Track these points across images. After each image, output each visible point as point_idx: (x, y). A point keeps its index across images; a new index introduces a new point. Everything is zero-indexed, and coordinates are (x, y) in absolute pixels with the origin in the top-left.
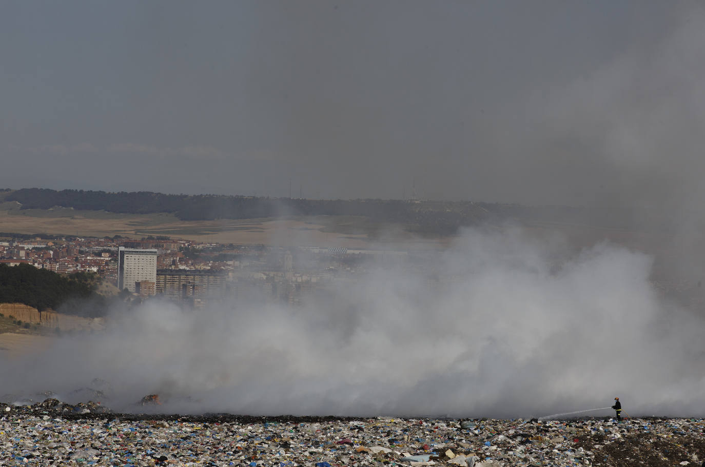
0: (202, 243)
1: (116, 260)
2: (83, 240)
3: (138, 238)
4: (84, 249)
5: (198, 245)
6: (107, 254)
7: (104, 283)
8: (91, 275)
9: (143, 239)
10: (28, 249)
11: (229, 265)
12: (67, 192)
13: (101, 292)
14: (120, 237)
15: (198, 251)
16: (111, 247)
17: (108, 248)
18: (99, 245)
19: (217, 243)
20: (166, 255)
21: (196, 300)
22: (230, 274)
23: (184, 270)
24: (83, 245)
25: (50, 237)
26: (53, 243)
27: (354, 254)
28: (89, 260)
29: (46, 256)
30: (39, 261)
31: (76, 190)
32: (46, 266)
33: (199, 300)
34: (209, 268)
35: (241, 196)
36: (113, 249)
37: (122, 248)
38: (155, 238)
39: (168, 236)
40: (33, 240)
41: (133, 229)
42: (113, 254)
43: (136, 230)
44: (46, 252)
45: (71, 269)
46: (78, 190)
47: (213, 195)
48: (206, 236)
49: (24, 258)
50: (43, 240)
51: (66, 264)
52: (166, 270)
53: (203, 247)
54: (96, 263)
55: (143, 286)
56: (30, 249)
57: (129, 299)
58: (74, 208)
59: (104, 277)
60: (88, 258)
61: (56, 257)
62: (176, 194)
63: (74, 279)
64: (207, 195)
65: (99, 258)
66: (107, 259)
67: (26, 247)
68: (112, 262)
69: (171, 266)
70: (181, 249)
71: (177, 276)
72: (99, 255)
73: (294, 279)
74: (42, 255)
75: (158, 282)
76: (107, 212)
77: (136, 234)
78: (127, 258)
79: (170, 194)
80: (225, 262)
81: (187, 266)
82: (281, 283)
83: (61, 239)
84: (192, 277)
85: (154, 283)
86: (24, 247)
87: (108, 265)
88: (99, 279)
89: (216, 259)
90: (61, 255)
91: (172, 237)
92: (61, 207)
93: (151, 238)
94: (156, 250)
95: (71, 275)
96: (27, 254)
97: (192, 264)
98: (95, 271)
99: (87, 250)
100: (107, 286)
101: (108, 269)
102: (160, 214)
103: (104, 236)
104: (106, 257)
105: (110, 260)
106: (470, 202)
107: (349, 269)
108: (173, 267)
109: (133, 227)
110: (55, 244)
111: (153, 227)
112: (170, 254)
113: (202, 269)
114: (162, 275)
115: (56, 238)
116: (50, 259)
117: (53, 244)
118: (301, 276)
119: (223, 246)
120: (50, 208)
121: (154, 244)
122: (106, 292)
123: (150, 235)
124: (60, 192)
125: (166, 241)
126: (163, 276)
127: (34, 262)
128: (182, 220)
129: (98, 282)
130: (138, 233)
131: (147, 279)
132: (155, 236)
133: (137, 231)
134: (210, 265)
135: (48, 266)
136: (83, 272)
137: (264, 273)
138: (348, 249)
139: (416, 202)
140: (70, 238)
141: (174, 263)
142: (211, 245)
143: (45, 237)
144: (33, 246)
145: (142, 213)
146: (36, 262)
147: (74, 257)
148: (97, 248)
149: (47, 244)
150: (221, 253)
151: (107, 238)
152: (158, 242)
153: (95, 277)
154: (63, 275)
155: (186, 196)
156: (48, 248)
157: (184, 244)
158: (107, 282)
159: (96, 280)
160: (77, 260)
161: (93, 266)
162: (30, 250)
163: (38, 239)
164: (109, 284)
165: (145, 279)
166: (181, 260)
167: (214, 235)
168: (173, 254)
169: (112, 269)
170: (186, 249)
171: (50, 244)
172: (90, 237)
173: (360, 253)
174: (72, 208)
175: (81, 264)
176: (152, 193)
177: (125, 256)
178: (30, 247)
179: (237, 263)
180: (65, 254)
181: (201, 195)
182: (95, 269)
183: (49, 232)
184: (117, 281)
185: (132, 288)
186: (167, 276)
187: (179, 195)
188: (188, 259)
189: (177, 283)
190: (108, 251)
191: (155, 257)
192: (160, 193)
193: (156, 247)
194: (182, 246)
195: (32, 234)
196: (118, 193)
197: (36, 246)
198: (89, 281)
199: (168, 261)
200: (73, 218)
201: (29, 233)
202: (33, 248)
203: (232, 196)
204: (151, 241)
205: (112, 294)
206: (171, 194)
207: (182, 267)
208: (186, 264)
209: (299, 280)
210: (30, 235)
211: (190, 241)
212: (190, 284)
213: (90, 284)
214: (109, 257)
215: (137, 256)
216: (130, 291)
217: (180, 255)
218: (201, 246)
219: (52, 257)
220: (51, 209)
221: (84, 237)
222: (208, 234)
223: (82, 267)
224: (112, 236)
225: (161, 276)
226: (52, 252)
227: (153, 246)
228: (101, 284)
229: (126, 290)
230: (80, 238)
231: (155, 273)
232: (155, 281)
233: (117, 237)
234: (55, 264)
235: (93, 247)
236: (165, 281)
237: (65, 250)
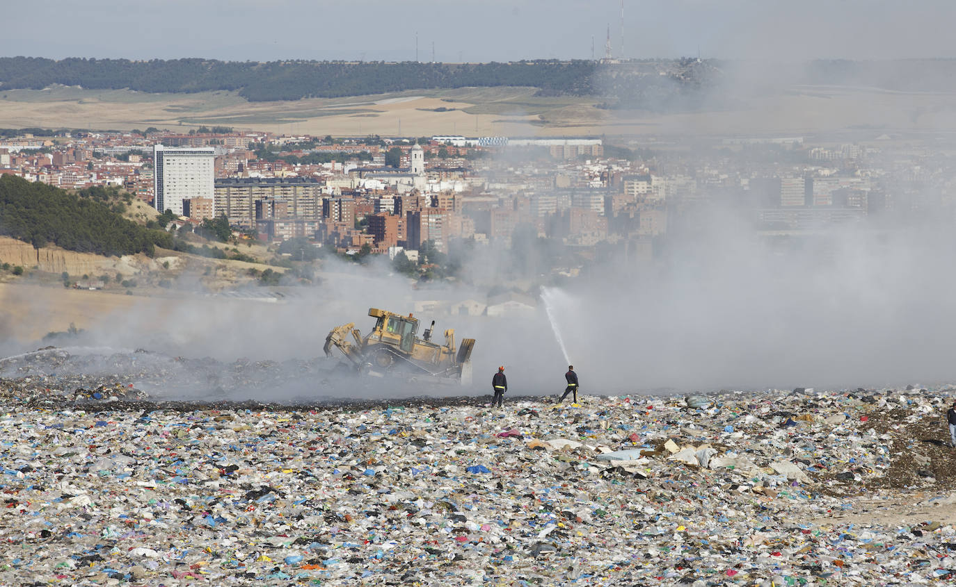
0: (283, 136)
1: (151, 167)
2: (98, 135)
3: (185, 131)
4: (99, 149)
5: (278, 139)
6: (138, 158)
7: (135, 203)
8: (114, 191)
9: (192, 132)
10: (13, 153)
11: (327, 169)
12: (70, 62)
13: (131, 216)
14: (155, 130)
15: (276, 148)
16: (142, 145)
17: (138, 148)
18: (123, 142)
19: (305, 136)
20: (228, 156)
21: (277, 225)
22: (328, 183)
23: (258, 180)
24: (99, 144)
25: (49, 133)
26: (52, 141)
27: (518, 146)
28: (110, 166)
29: (41, 163)
30: (32, 170)
31: (84, 59)
32: (43, 178)
33: (282, 225)
34: (297, 174)
35: (340, 61)
36: (146, 149)
37: (159, 148)
38: (210, 129)
39: (230, 126)
40: (21, 138)
41: (175, 117)
42: (145, 157)
43: (180, 118)
44: (43, 156)
45: (82, 182)
46: (88, 59)
47: (298, 61)
48: (289, 125)
49: (9, 167)
50: (37, 138)
51: (74, 174)
52: (228, 181)
53: (285, 142)
54: (120, 172)
55: (193, 205)
56: (18, 152)
57: (174, 226)
58: (82, 86)
59: (134, 194)
60: (108, 163)
61: (57, 164)
62: (240, 62)
63: (88, 197)
64: (288, 61)
65: (125, 164)
66: (137, 165)
67: (11, 148)
68: (145, 168)
69: (236, 172)
70: (251, 146)
71: (248, 189)
72: (124, 158)
73: (428, 188)
74: (35, 161)
75: (218, 198)
76: (134, 91)
77: (180, 125)
78: (168, 162)
79: (230, 62)
80: (320, 164)
81: (261, 173)
82: (408, 195)
83: (64, 135)
84: (270, 189)
85: (211, 200)
86: (8, 150)
87: (139, 175)
88: (126, 197)
89: (304, 161)
90: (65, 160)
91: (236, 127)
92: (62, 85)
93: (204, 130)
94: (212, 149)
95: (83, 192)
96: (13, 160)
97: (269, 169)
98: (120, 184)
99: (106, 152)
100: (139, 207)
101: (140, 181)
102: (217, 92)
103: (132, 129)
104: (135, 161)
105: (142, 167)
106: (696, 59)
107: (512, 169)
108: (240, 174)
109: (176, 113)
110: (56, 143)
111: (206, 113)
112: (234, 154)
113: (285, 176)
114: (223, 187)
115: (57, 133)
116: (48, 167)
117: (53, 144)
118: (439, 183)
119: (316, 139)
120: (44, 87)
121: (209, 140)
122: (137, 216)
123: (202, 125)
124: (59, 61)
125: (226, 134)
126: (225, 189)
127: (24, 171)
128: (249, 101)
129: (124, 200)
130: (183, 123)
131: (201, 195)
132: (210, 126)
133: (182, 120)
134: (297, 169)
135: (45, 178)
136: (101, 186)
137: (381, 181)
138: (509, 139)
139: (613, 62)
140: (78, 134)
141: (241, 167)
142: (297, 139)
143: (38, 133)
144: (22, 148)
145: (188, 92)
146: (28, 172)
147: (86, 163)
148: (120, 149)
149: (43, 144)
150: (313, 150)
151: (135, 132)
152: (216, 135)
153: (119, 193)
154: (69, 191)
155: (255, 64)
156: (45, 150)
157: (256, 138)
158: (139, 200)
159: (122, 198)
160: (90, 167)
161: (117, 176)
162: (17, 154)
163: (29, 136)
164: (142, 203)
165: (196, 195)
166: (251, 163)
167: (300, 123)
168: (239, 154)
169: (145, 180)
170: (260, 146)
171: (48, 143)
172: (110, 131)
173: (528, 144)
174: (79, 87)
175: (98, 173)
176: (202, 60)
177: (165, 159)
178: (18, 148)
179: (338, 166)
180: (72, 158)
181: (279, 61)
182: (119, 181)
183: (45, 125)
184: (153, 200)
185: (178, 210)
186: (231, 189)
187: (245, 62)
188: (263, 161)
189: (248, 199)
190: (139, 153)
191: (212, 160)
192: (214, 61)
193: (213, 143)
194: (253, 141)
195: (19, 128)
196: (150, 62)
197: (25, 147)
198: (111, 199)
199: (232, 165)
200: (81, 103)
201: (13, 127)
202: (22, 151)
203: (327, 62)
204: (205, 135)
205: (147, 219)
206: (232, 61)
207: (253, 174)
208: (260, 169)
209: (436, 189)
210: (15, 130)
211: (264, 133)
212: (268, 201)
213: (112, 203)
214: (141, 161)
215: (183, 160)
216: (174, 213)
217: (251, 155)
218: (282, 141)
219: (51, 163)
220: (46, 89)
221: (101, 132)
222: (293, 121)
223: (99, 177)
224: (143, 129)
225: (222, 189)
226: (51, 156)
227: (207, 143)
228: (130, 204)
229: (169, 211)
230: (94, 132)
231: (213, 184)
232: (212, 197)
233: (151, 130)
234: (57, 175)
235: (115, 147)
236: (228, 198)
237: (71, 153)
